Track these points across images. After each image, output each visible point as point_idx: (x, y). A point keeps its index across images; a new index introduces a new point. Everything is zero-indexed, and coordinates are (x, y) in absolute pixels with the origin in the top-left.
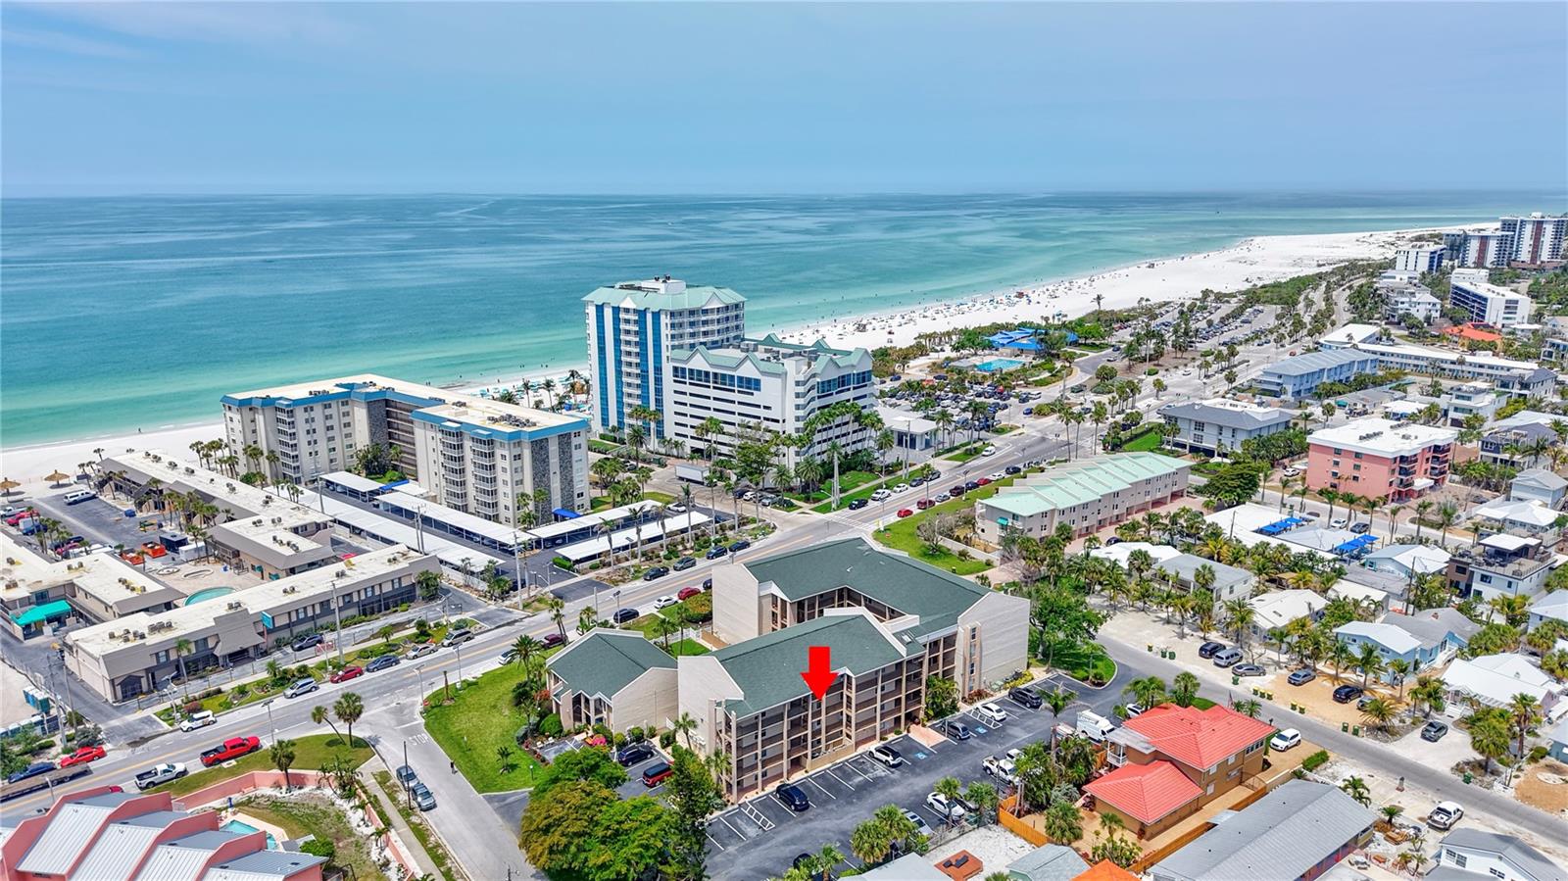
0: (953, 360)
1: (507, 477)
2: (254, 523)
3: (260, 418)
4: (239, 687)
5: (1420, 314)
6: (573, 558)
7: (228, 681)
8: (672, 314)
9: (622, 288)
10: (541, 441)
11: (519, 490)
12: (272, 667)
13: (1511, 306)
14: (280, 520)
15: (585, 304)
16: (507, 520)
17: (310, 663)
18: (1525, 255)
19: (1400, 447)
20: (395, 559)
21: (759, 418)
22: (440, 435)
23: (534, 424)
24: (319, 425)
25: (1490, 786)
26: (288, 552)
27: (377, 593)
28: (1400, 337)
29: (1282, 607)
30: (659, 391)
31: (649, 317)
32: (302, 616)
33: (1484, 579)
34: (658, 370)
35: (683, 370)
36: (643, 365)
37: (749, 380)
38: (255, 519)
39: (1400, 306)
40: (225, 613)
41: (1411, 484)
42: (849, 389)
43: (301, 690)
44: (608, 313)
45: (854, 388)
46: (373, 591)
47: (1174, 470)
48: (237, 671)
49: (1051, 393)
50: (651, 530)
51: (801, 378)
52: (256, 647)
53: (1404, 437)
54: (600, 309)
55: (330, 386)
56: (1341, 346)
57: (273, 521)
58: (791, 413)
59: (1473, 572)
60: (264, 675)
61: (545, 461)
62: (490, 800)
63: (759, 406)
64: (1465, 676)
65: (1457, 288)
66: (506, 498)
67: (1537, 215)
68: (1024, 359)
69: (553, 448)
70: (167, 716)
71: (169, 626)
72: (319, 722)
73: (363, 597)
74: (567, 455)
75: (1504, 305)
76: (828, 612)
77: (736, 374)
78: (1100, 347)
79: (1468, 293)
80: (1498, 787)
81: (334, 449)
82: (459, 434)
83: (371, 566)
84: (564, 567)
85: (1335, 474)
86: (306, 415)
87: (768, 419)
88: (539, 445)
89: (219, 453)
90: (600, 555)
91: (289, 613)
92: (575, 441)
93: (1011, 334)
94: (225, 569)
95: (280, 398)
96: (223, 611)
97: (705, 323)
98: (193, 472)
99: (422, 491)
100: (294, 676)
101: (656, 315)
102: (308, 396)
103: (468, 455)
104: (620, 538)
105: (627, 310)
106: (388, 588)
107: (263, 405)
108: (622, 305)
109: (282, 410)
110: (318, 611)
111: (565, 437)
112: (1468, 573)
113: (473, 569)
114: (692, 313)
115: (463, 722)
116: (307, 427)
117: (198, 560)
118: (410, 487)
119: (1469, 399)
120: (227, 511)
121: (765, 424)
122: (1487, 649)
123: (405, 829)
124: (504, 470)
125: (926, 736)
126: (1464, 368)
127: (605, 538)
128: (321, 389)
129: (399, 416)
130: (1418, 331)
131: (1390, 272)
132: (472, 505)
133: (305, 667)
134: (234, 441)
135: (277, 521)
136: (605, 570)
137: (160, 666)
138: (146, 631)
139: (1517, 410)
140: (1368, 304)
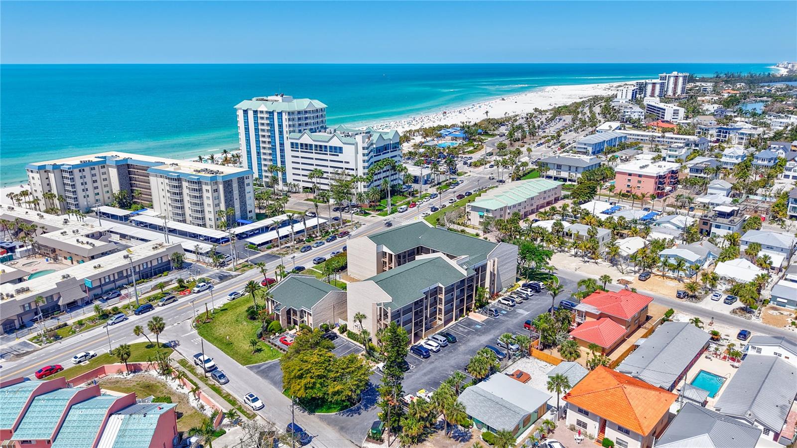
0: (424, 143)
1: (210, 202)
2: (62, 233)
3: (52, 176)
4: (79, 321)
5: (635, 116)
6: (257, 243)
7: (71, 319)
8: (289, 113)
9: (257, 100)
10: (229, 181)
11: (217, 209)
12: (97, 309)
13: (676, 113)
14: (78, 231)
15: (236, 110)
16: (211, 227)
17: (119, 305)
18: (670, 93)
19: (658, 171)
20: (156, 247)
21: (342, 168)
22: (167, 181)
23: (222, 173)
24: (88, 179)
25: (749, 318)
26: (89, 247)
27: (149, 266)
28: (629, 128)
29: (630, 245)
30: (283, 157)
31: (276, 114)
32: (107, 280)
33: (718, 227)
34: (282, 144)
35: (297, 144)
36: (272, 142)
37: (335, 148)
38: (62, 231)
39: (626, 114)
40: (61, 281)
41: (664, 189)
42: (388, 152)
43: (118, 320)
44: (251, 114)
45: (391, 152)
46: (147, 265)
47: (556, 186)
48: (73, 313)
49: (477, 156)
50: (299, 227)
51: (366, 145)
52: (82, 299)
53: (659, 166)
54: (245, 112)
55: (92, 158)
56: (606, 131)
57: (74, 232)
58: (361, 165)
59: (711, 224)
60: (93, 314)
61: (231, 192)
62: (251, 368)
63: (342, 162)
64: (724, 269)
65: (649, 105)
66: (210, 215)
67: (675, 73)
68: (459, 141)
69: (235, 185)
70: (37, 339)
71: (28, 290)
72: (138, 335)
73: (142, 269)
74: (243, 189)
75: (673, 112)
76: (418, 258)
77: (328, 144)
78: (493, 135)
79: (655, 107)
80: (753, 318)
81: (98, 194)
82: (179, 180)
83: (141, 252)
84: (252, 248)
85: (628, 186)
86: (80, 174)
87: (347, 169)
88: (228, 184)
89: (27, 199)
90: (271, 241)
91: (100, 279)
92: (246, 181)
93: (449, 130)
94: (47, 260)
95: (63, 165)
96: (60, 280)
97: (306, 118)
98: (13, 208)
99: (157, 214)
100: (110, 313)
101: (280, 114)
102: (79, 163)
103: (185, 191)
104: (284, 231)
105: (262, 112)
106: (155, 263)
107: (53, 169)
108: (259, 109)
109: (66, 171)
110: (116, 277)
111: (241, 180)
112: (709, 225)
113: (200, 251)
114: (299, 113)
115: (221, 330)
116: (82, 181)
117: (29, 256)
118: (149, 212)
119: (676, 151)
120: (43, 228)
121: (347, 171)
122: (729, 257)
123: (206, 388)
124: (208, 198)
125: (477, 317)
126: (665, 140)
127: (275, 232)
128: (87, 159)
129: (136, 173)
130: (636, 124)
131: (615, 100)
132: (188, 219)
133: (116, 308)
134: (36, 191)
135: (76, 232)
136: (276, 249)
137: (26, 313)
138: (14, 294)
139: (695, 157)
140: (610, 113)
